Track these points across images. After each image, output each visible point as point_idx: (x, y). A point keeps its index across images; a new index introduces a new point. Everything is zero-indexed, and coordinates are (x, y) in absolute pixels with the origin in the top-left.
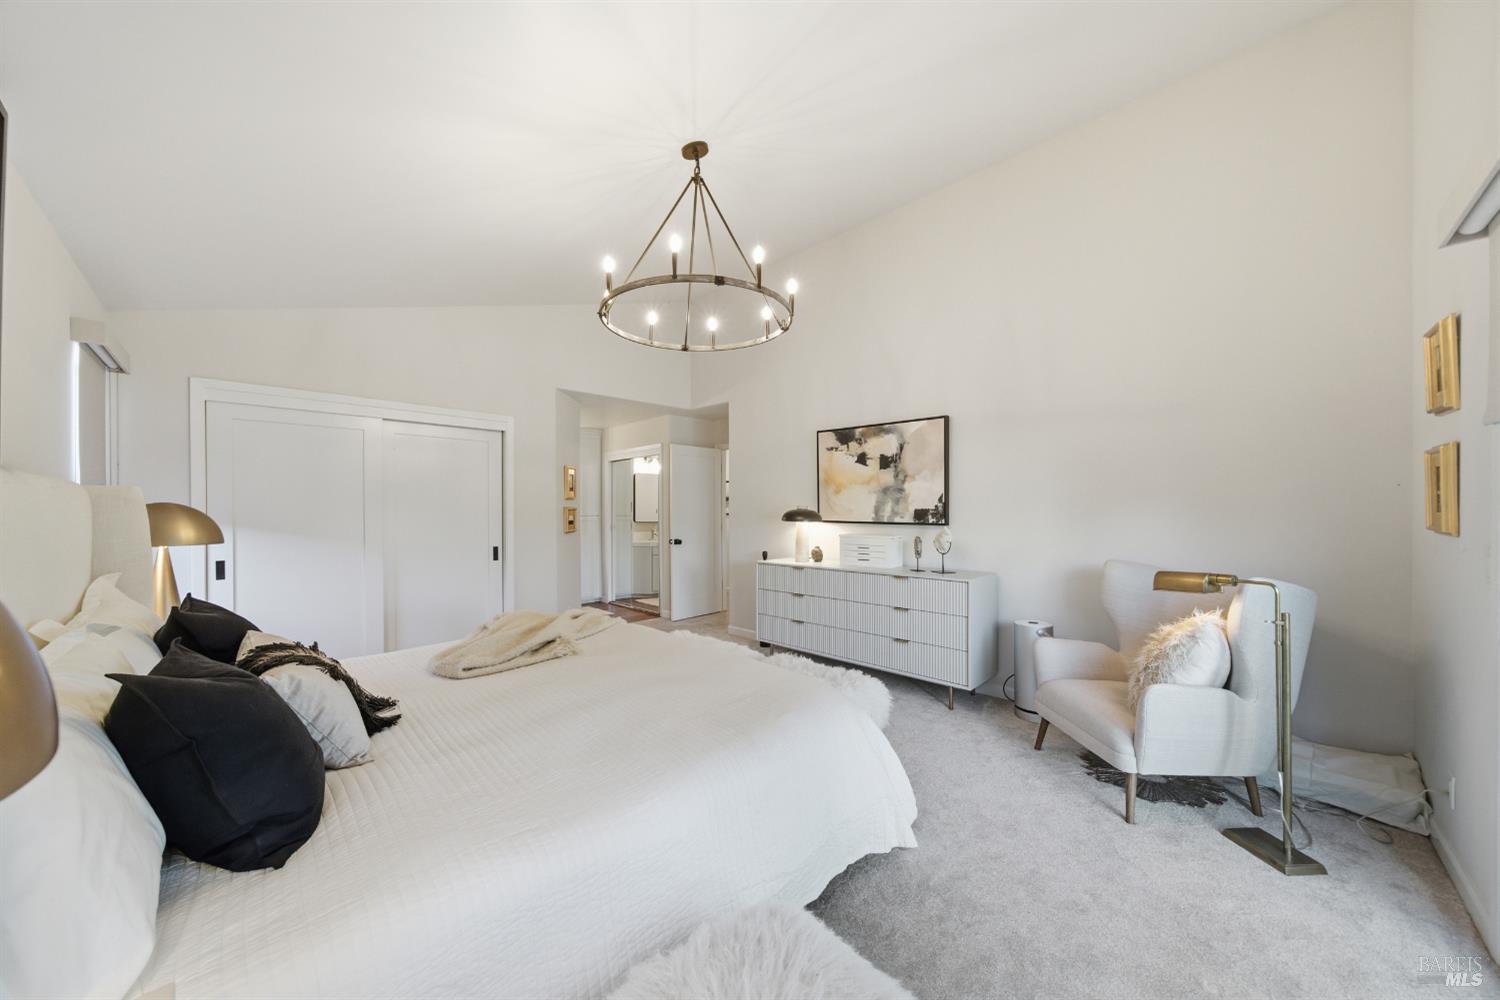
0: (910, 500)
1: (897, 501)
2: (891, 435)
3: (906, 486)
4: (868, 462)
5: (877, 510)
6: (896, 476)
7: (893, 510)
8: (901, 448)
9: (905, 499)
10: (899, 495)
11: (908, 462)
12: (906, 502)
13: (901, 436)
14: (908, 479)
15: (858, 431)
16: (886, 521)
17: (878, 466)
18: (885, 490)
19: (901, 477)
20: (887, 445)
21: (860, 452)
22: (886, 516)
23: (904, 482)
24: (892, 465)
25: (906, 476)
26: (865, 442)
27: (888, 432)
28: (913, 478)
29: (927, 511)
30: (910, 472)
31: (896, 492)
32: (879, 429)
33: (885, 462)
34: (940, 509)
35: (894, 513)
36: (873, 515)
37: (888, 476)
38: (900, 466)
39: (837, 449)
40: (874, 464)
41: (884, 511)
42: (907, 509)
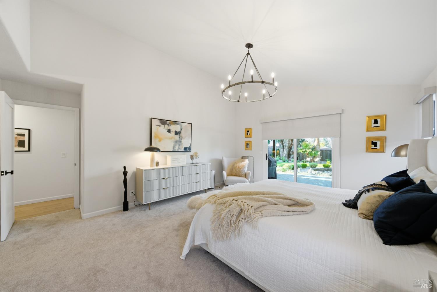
0: (183, 144)
1: (179, 145)
2: (178, 125)
3: (182, 141)
4: (171, 132)
5: (174, 148)
6: (180, 138)
7: (178, 148)
8: (181, 130)
9: (182, 144)
10: (180, 143)
11: (183, 134)
12: (182, 145)
13: (181, 126)
14: (183, 139)
15: (168, 122)
16: (176, 151)
17: (174, 134)
18: (176, 142)
19: (181, 138)
20: (177, 128)
21: (168, 128)
22: (176, 149)
23: (181, 139)
24: (178, 134)
25: (182, 138)
26: (171, 126)
27: (177, 124)
28: (184, 138)
29: (187, 148)
30: (183, 137)
31: (179, 142)
32: (175, 123)
33: (176, 133)
34: (190, 147)
35: (179, 148)
36: (173, 149)
37: (177, 137)
38: (181, 135)
39: (160, 126)
40: (173, 133)
41: (176, 148)
42: (182, 147)
